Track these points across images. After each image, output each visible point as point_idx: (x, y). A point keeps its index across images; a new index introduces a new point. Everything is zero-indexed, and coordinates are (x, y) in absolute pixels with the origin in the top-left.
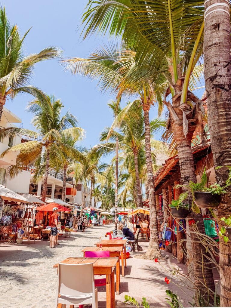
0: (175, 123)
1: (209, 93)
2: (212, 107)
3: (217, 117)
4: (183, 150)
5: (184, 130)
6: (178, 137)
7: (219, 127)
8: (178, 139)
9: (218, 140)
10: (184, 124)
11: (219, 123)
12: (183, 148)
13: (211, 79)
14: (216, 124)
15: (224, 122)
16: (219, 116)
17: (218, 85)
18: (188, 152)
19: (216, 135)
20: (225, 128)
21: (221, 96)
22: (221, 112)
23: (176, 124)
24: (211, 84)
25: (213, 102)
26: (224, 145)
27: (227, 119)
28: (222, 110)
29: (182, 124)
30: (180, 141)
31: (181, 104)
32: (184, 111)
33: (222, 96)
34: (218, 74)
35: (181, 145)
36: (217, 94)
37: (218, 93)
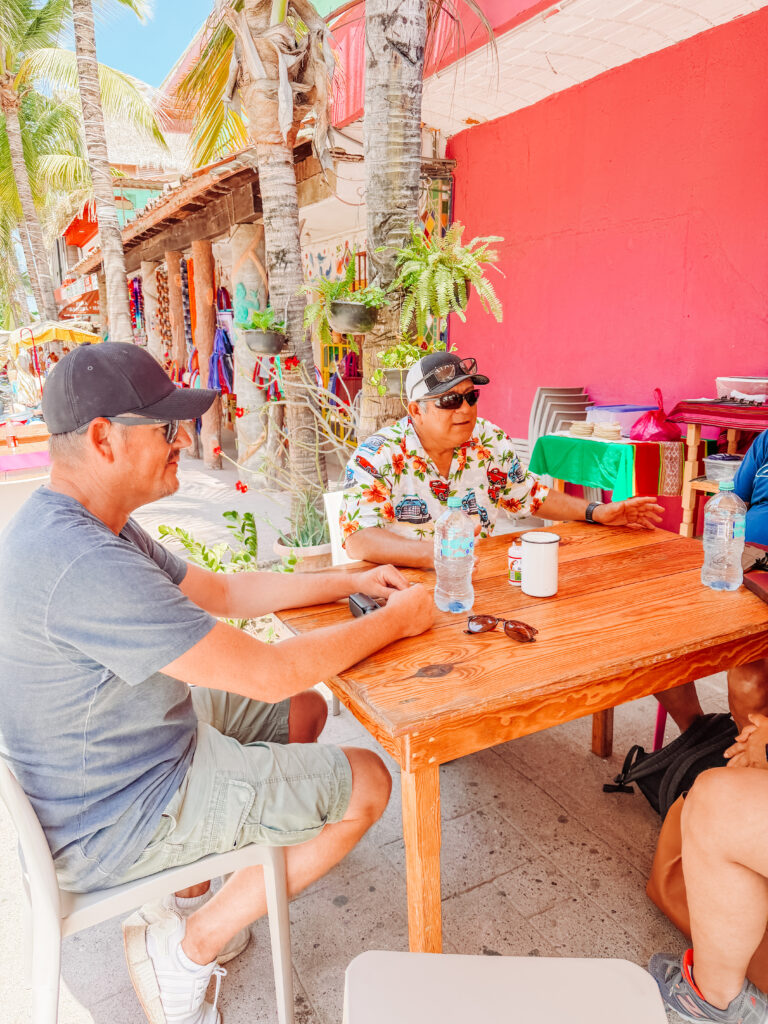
0: (255, 86)
1: (376, 58)
2: (378, 97)
3: (386, 129)
4: (274, 173)
5: (281, 116)
6: (263, 133)
7: (388, 154)
8: (261, 138)
9: (382, 183)
10: (281, 96)
11: (389, 143)
12: (276, 168)
13: (383, 22)
14: (383, 144)
15: (398, 144)
16: (390, 125)
17: (398, 43)
18: (286, 181)
19: (380, 172)
20: (399, 159)
21: (400, 75)
22: (396, 117)
23: (260, 91)
24: (383, 34)
25: (383, 86)
26: (394, 198)
27: (405, 137)
28: (398, 113)
29: (276, 93)
30: (268, 147)
31: (271, 25)
32: (282, 52)
33: (403, 76)
34: (399, 12)
35: (271, 160)
36: (392, 67)
37: (395, 66)
